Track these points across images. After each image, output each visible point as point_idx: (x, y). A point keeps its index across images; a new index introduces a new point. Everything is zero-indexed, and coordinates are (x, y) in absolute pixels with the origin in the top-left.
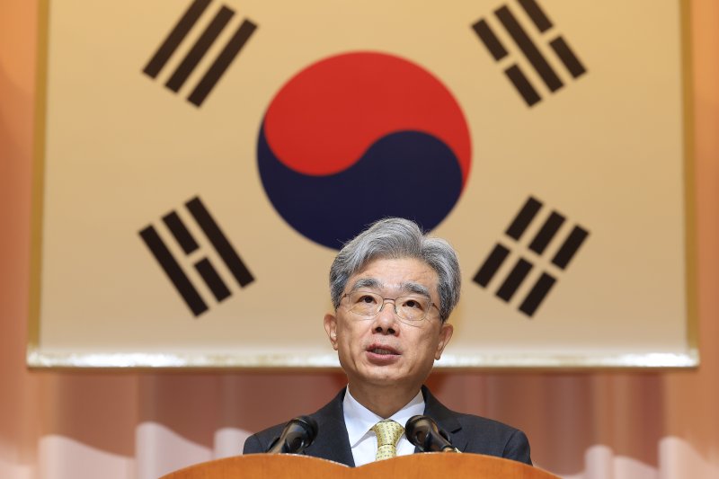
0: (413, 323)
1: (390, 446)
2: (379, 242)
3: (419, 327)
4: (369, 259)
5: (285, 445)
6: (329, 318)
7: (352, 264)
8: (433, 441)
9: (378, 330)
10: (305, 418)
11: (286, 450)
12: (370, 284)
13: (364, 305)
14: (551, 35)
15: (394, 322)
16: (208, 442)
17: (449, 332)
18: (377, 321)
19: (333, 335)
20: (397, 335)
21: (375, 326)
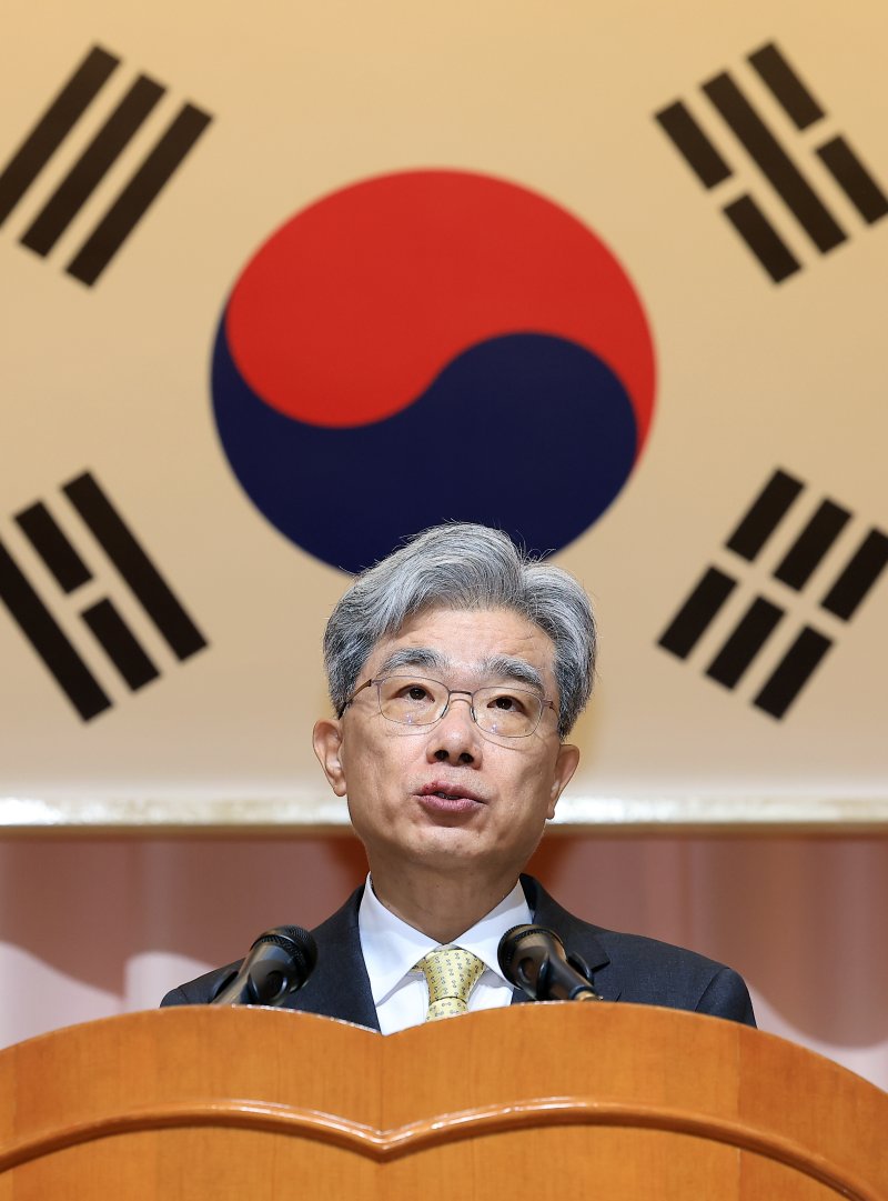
0: (510, 743)
1: (454, 1001)
2: (439, 574)
3: (520, 751)
4: (418, 608)
5: (248, 988)
6: (324, 730)
7: (380, 618)
8: (554, 977)
9: (441, 755)
10: (290, 931)
11: (250, 997)
12: (420, 659)
13: (408, 705)
14: (820, 133)
15: (473, 739)
16: (114, 982)
17: (571, 762)
18: (438, 736)
19: (334, 765)
20: (478, 768)
21: (434, 747)
